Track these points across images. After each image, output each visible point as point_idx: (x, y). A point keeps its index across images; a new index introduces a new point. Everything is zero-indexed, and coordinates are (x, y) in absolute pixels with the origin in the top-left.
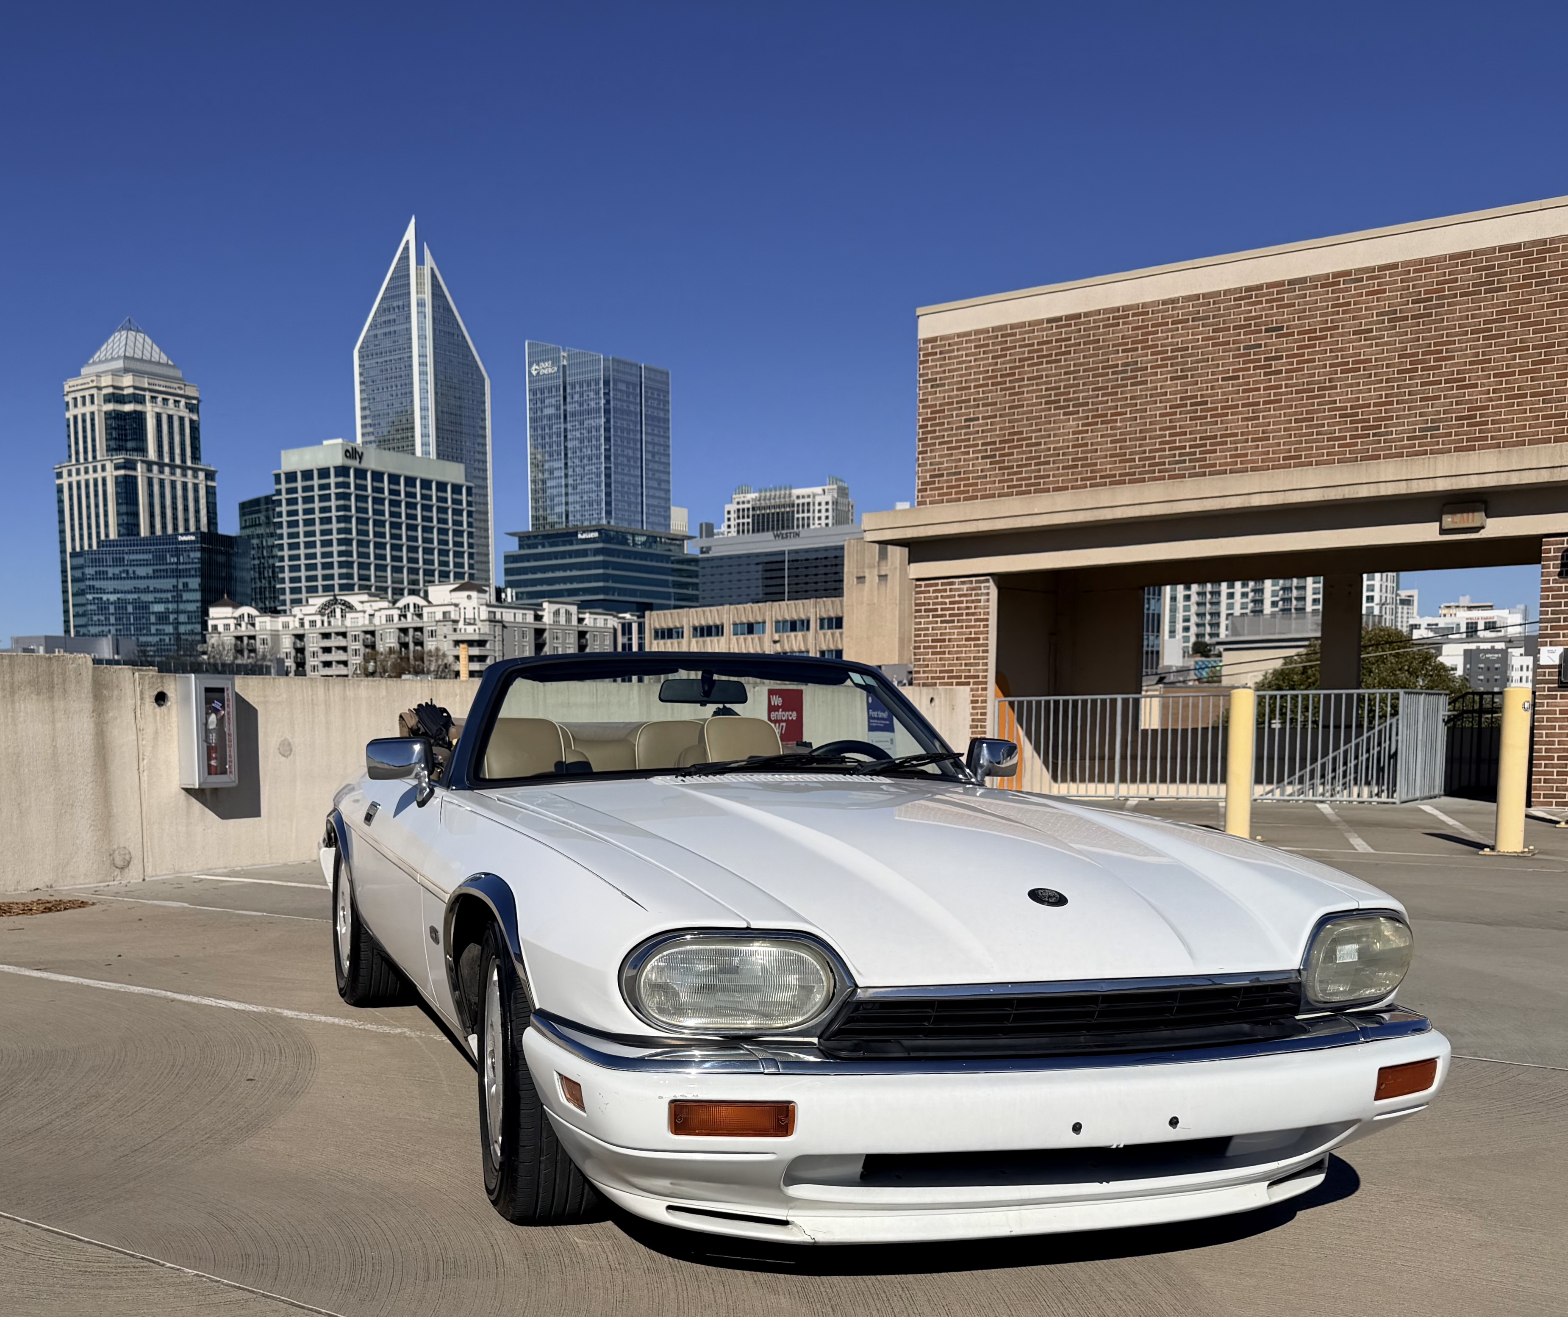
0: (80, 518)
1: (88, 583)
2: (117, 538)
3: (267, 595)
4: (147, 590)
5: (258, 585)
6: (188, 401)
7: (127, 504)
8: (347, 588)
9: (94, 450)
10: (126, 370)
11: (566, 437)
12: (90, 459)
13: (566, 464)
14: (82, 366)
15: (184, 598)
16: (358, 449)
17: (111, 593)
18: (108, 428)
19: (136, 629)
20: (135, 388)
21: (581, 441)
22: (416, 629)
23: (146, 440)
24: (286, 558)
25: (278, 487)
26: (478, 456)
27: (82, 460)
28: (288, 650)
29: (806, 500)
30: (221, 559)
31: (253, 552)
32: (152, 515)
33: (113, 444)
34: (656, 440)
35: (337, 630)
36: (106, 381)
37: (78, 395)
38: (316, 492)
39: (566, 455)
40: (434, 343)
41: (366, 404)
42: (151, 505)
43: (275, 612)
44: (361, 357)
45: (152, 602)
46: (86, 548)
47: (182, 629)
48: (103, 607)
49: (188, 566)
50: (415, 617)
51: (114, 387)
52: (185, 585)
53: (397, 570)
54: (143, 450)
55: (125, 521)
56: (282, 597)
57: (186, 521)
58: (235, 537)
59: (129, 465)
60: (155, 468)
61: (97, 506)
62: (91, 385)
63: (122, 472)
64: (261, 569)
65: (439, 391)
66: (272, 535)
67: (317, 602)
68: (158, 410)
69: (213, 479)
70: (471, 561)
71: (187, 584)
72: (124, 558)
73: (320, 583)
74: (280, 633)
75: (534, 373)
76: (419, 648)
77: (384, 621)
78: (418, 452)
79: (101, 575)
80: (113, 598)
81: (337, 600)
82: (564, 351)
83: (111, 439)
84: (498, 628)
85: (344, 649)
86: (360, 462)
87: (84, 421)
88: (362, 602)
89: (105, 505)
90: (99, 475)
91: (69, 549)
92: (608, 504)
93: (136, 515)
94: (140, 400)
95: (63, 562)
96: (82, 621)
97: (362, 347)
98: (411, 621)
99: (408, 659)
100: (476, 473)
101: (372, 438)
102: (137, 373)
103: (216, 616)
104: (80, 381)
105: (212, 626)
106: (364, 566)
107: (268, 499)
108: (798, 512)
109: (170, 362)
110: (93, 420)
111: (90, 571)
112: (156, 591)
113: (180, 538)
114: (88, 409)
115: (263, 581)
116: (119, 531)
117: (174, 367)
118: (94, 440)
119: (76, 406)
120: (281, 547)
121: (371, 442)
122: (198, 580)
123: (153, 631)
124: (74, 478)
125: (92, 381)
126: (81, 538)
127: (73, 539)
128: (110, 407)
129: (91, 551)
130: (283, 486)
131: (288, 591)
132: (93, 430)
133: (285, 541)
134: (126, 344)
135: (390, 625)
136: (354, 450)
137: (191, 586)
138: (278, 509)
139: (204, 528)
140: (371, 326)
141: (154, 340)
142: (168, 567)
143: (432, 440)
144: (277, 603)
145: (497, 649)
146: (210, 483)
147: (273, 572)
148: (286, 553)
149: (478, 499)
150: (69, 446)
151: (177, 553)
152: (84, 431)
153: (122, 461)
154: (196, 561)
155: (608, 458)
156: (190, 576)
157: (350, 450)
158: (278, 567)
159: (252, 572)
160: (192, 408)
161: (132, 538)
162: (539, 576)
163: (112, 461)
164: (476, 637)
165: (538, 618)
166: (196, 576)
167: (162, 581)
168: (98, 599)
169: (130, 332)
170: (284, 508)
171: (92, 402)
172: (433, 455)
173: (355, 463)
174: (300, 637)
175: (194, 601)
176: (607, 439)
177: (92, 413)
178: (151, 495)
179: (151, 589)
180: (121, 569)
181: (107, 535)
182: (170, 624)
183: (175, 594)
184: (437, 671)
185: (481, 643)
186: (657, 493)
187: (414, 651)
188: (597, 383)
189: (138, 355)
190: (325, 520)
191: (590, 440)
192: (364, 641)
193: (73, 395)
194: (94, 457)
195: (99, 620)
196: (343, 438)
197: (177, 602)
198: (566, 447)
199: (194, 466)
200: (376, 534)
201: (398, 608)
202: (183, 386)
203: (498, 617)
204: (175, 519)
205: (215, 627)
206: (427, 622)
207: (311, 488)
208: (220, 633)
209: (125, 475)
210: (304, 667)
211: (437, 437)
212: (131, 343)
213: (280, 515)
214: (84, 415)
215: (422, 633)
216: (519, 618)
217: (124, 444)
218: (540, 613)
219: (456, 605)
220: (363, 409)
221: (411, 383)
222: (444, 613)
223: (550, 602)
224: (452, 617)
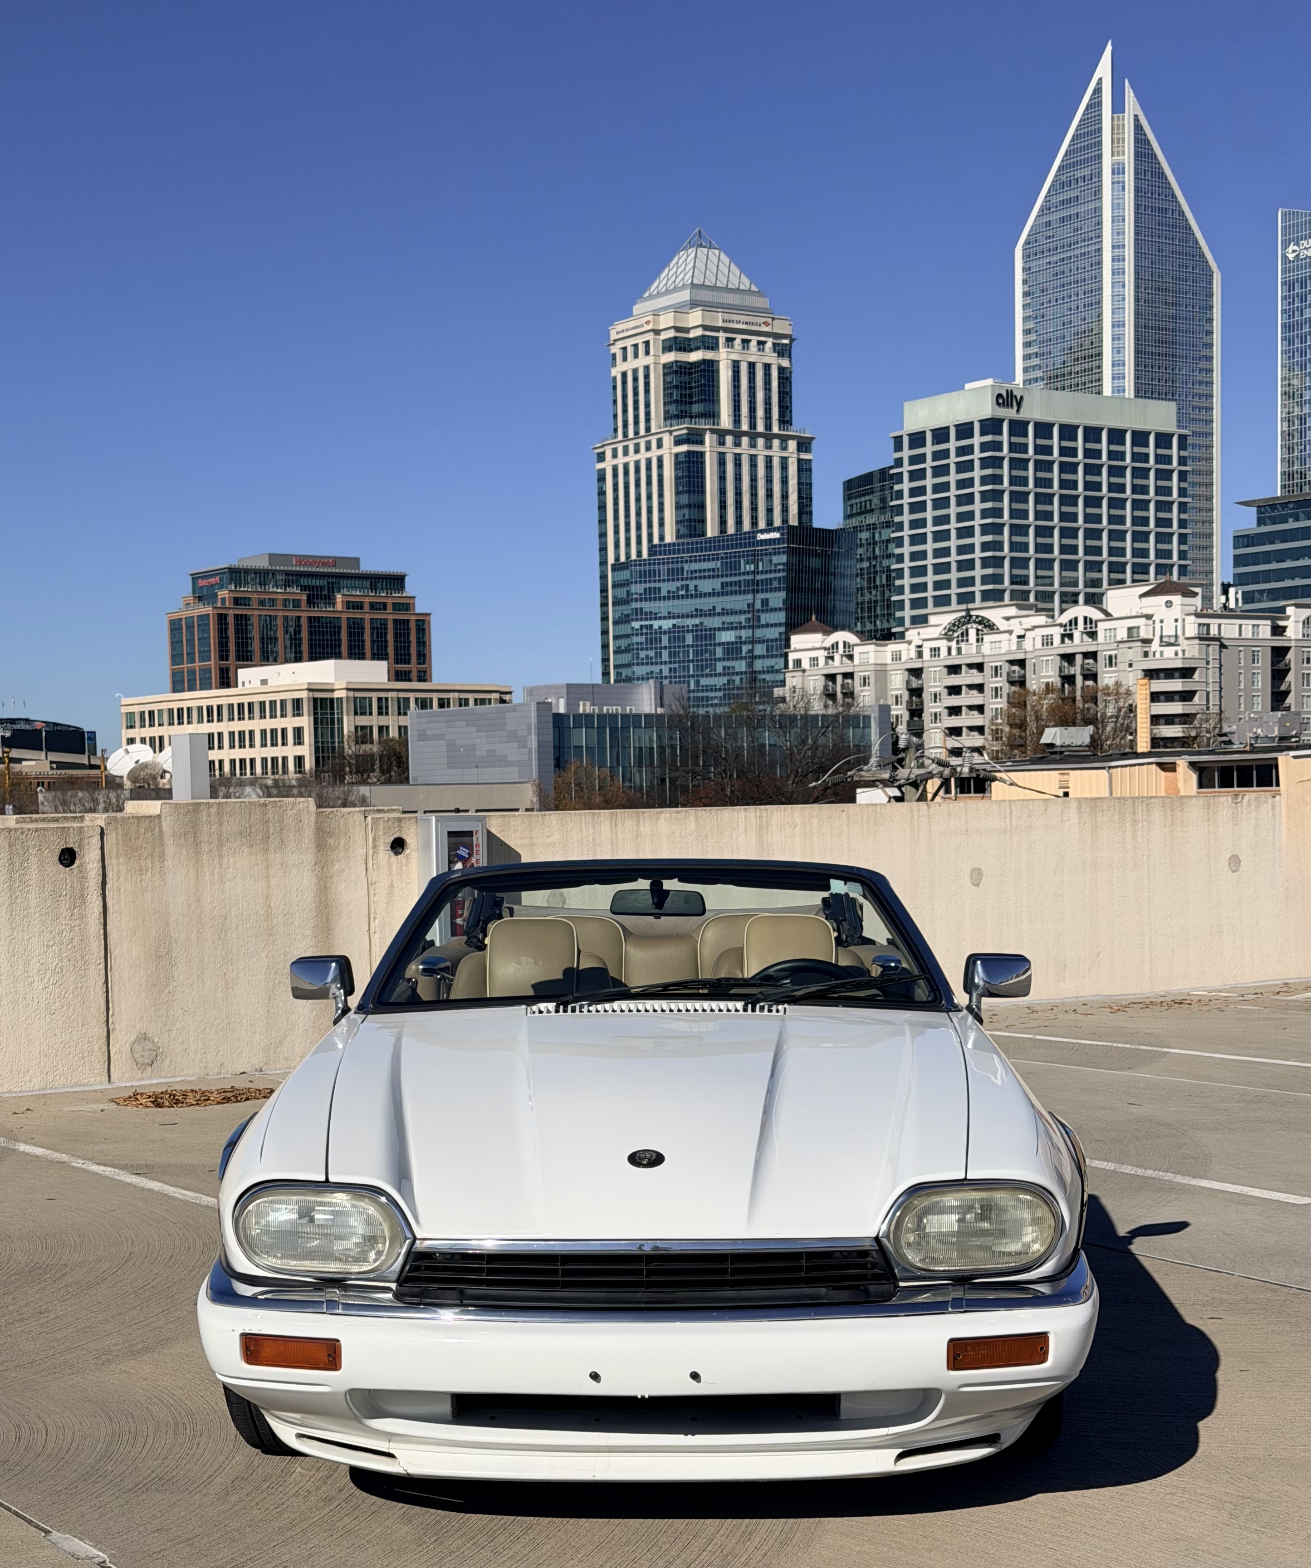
0: (627, 516)
1: (634, 605)
2: (674, 540)
3: (879, 612)
4: (712, 613)
5: (867, 599)
6: (775, 341)
7: (689, 492)
8: (994, 596)
9: (648, 420)
10: (694, 304)
12: (642, 432)
14: (635, 303)
15: (763, 622)
16: (1015, 393)
17: (665, 618)
18: (667, 386)
19: (696, 668)
20: (705, 328)
22: (1086, 655)
23: (719, 401)
24: (907, 558)
25: (898, 455)
26: (1198, 389)
27: (631, 434)
28: (899, 693)
30: (815, 563)
31: (860, 551)
32: (723, 506)
33: (673, 409)
35: (969, 661)
36: (667, 320)
37: (629, 343)
38: (953, 459)
40: (1136, 226)
41: (1031, 325)
42: (722, 492)
43: (887, 636)
44: (1026, 259)
45: (719, 629)
46: (634, 556)
47: (759, 665)
48: (653, 638)
49: (769, 576)
50: (1085, 637)
51: (677, 329)
52: (765, 602)
53: (1069, 566)
54: (713, 415)
55: (687, 517)
56: (898, 614)
57: (770, 510)
58: (836, 531)
59: (694, 438)
60: (729, 439)
61: (649, 497)
62: (647, 328)
63: (684, 448)
64: (871, 576)
65: (1142, 296)
66: (888, 525)
67: (941, 620)
68: (734, 357)
69: (808, 450)
70: (1183, 547)
71: (767, 600)
72: (682, 569)
73: (954, 590)
74: (889, 668)
76: (1090, 683)
77: (1039, 645)
78: (1107, 390)
79: (652, 594)
80: (667, 624)
81: (971, 616)
83: (671, 403)
84: (1214, 648)
85: (980, 688)
86: (1018, 411)
87: (636, 379)
88: (1008, 619)
89: (661, 495)
90: (654, 453)
91: (611, 560)
93: (702, 506)
94: (711, 344)
95: (603, 577)
96: (626, 658)
97: (1027, 242)
98: (1079, 643)
99: (1074, 700)
100: (1196, 414)
101: (1039, 374)
102: (708, 306)
103: (798, 647)
104: (632, 324)
105: (794, 661)
106: (1019, 563)
107: (883, 473)
109: (754, 288)
110: (647, 377)
111: (637, 589)
112: (725, 612)
113: (761, 537)
114: (643, 361)
115: (874, 592)
116: (678, 531)
117: (759, 294)
118: (647, 405)
119: (625, 359)
120: (899, 542)
121: (1036, 380)
122: (783, 594)
123: (719, 669)
124: (621, 460)
125: (648, 323)
126: (628, 544)
127: (617, 546)
128: (670, 357)
129: (640, 562)
130: (906, 453)
131: (907, 604)
132: (647, 391)
133: (906, 532)
134: (694, 267)
135: (1049, 650)
136: (1010, 394)
137: (772, 604)
138: (897, 487)
139: (793, 521)
140: (1042, 210)
141: (732, 259)
142: (741, 578)
143: (1129, 370)
144: (893, 623)
145: (1211, 681)
146: (804, 456)
147: (889, 578)
148: (907, 549)
149: (1197, 453)
150: (615, 416)
151: (754, 558)
152: (636, 393)
153: (685, 431)
154: (780, 567)
156: (771, 590)
157: (1005, 395)
158: (894, 570)
159: (858, 579)
160: (782, 351)
161: (694, 539)
162: (1289, 564)
163: (671, 432)
164: (1179, 664)
165: (1278, 631)
166: (780, 590)
167: (733, 598)
168: (646, 626)
169: (699, 249)
170: (906, 486)
171: (647, 353)
172: (1130, 392)
173: (1010, 413)
174: (917, 673)
175: (776, 625)
177: (647, 368)
178: (722, 478)
179: (718, 610)
180: (679, 584)
181: (662, 538)
182: (741, 658)
183: (750, 616)
184: (1117, 717)
185: (1186, 673)
187: (1082, 688)
189: (710, 281)
190: (964, 499)
192: (1008, 674)
193: (621, 344)
194: (648, 429)
195: (647, 656)
196: (994, 378)
197: (752, 627)
199: (782, 432)
200: (1038, 515)
201: (1061, 625)
202: (770, 320)
203: (1214, 632)
204: (754, 508)
205: (798, 662)
206: (1103, 643)
207: (945, 454)
208: (804, 671)
209: (689, 452)
210: (920, 716)
211: (1137, 364)
212: (700, 265)
213: (900, 495)
214: (635, 371)
215: (1096, 660)
216: (1247, 633)
217: (687, 407)
218: (1281, 623)
219: (1149, 617)
220: (1027, 332)
221: (1100, 289)
222: (1130, 629)
223: (1298, 606)
224: (1143, 634)
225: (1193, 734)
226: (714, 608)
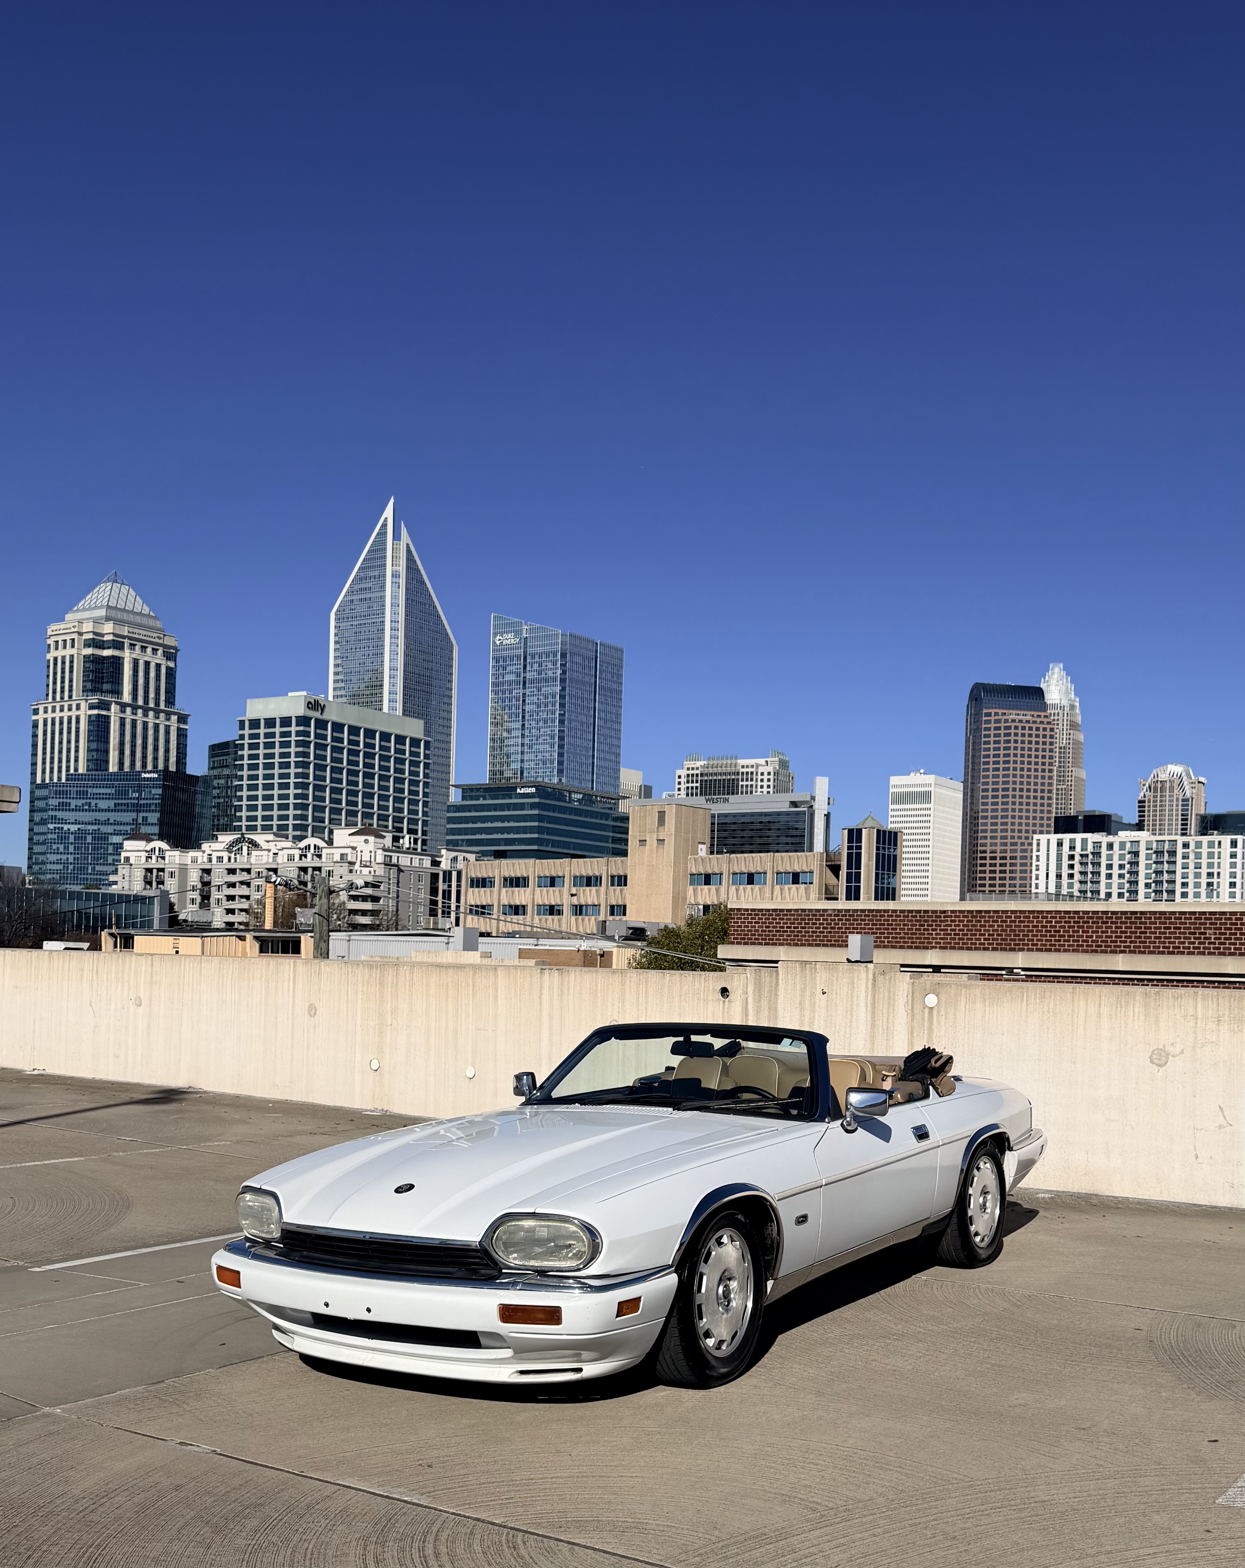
0: (52, 752)
1: (50, 813)
2: (85, 772)
4: (107, 823)
5: (221, 822)
6: (166, 650)
7: (97, 741)
9: (71, 691)
10: (108, 619)
11: (524, 701)
12: (66, 698)
13: (523, 725)
14: (67, 613)
16: (321, 702)
17: (73, 823)
18: (86, 670)
19: (93, 859)
20: (115, 635)
21: (539, 706)
23: (122, 684)
24: (245, 798)
25: (242, 732)
27: (58, 699)
29: (750, 770)
30: (183, 796)
32: (122, 752)
33: (89, 685)
34: (609, 708)
36: (89, 627)
37: (61, 638)
38: (278, 739)
39: (523, 717)
40: (407, 612)
41: (339, 661)
42: (122, 744)
44: (338, 619)
45: (111, 834)
46: (55, 780)
48: (63, 836)
49: (148, 802)
51: (95, 633)
52: (143, 819)
54: (118, 692)
55: (95, 757)
57: (155, 759)
58: (201, 777)
59: (104, 706)
60: (129, 710)
61: (69, 742)
62: (75, 630)
63: (96, 712)
65: (409, 654)
66: (234, 776)
68: (135, 656)
69: (185, 723)
70: (425, 809)
71: (146, 817)
72: (88, 791)
73: (275, 822)
74: (189, 867)
75: (498, 643)
78: (385, 708)
79: (64, 807)
80: (74, 828)
81: (244, 838)
82: (526, 624)
83: (88, 681)
85: (248, 884)
86: (322, 714)
87: (63, 663)
89: (77, 741)
90: (74, 713)
91: (38, 781)
92: (560, 763)
93: (107, 751)
94: (119, 646)
95: (32, 792)
96: (42, 849)
97: (338, 611)
100: (439, 729)
101: (342, 693)
102: (118, 622)
104: (64, 626)
106: (319, 809)
107: (231, 743)
108: (742, 780)
109: (152, 614)
110: (72, 662)
111: (54, 802)
112: (113, 823)
113: (146, 775)
114: (70, 651)
116: (89, 766)
117: (155, 618)
118: (71, 681)
119: (57, 648)
120: (241, 788)
121: (342, 696)
122: (156, 814)
123: (109, 861)
124: (50, 715)
125: (75, 627)
126: (52, 772)
127: (43, 772)
128: (90, 651)
129: (58, 784)
130: (248, 732)
132: (72, 671)
133: (245, 782)
134: (110, 595)
136: (317, 702)
137: (148, 820)
138: (241, 753)
139: (172, 767)
140: (348, 592)
141: (138, 593)
142: (129, 801)
143: (399, 698)
145: (391, 891)
146: (182, 726)
147: (231, 810)
148: (245, 793)
149: (438, 752)
150: (48, 685)
151: (139, 788)
152: (63, 672)
153: (97, 701)
154: (157, 797)
155: (562, 722)
156: (148, 811)
157: (313, 702)
158: (237, 806)
159: (215, 810)
160: (169, 656)
161: (100, 773)
162: (478, 825)
163: (86, 700)
165: (435, 863)
166: (154, 811)
167: (120, 814)
168: (59, 828)
169: (115, 584)
170: (246, 752)
171: (74, 646)
172: (399, 711)
173: (319, 714)
176: (562, 705)
177: (72, 656)
178: (122, 734)
179: (111, 821)
180: (84, 801)
181: (76, 770)
183: (134, 827)
186: (608, 756)
188: (555, 655)
189: (121, 605)
190: (284, 765)
191: (546, 705)
193: (55, 638)
194: (70, 697)
195: (58, 849)
196: (309, 691)
198: (523, 710)
199: (167, 709)
200: (333, 780)
202: (163, 636)
203: (394, 861)
204: (144, 757)
205: (127, 859)
206: (325, 863)
207: (273, 735)
208: (131, 865)
209: (99, 715)
210: (209, 900)
211: (404, 695)
212: (115, 594)
213: (242, 758)
214: (64, 657)
215: (320, 871)
216: (416, 863)
217: (100, 686)
218: (438, 859)
219: (354, 848)
220: (336, 666)
221: (383, 646)
222: (342, 855)
223: (448, 850)
224: (349, 859)
225: (378, 922)
226: (108, 820)
